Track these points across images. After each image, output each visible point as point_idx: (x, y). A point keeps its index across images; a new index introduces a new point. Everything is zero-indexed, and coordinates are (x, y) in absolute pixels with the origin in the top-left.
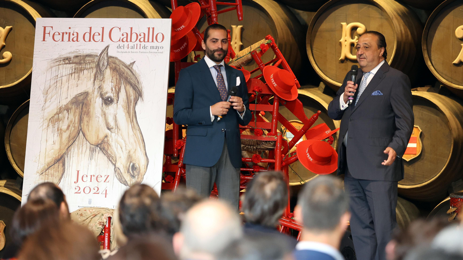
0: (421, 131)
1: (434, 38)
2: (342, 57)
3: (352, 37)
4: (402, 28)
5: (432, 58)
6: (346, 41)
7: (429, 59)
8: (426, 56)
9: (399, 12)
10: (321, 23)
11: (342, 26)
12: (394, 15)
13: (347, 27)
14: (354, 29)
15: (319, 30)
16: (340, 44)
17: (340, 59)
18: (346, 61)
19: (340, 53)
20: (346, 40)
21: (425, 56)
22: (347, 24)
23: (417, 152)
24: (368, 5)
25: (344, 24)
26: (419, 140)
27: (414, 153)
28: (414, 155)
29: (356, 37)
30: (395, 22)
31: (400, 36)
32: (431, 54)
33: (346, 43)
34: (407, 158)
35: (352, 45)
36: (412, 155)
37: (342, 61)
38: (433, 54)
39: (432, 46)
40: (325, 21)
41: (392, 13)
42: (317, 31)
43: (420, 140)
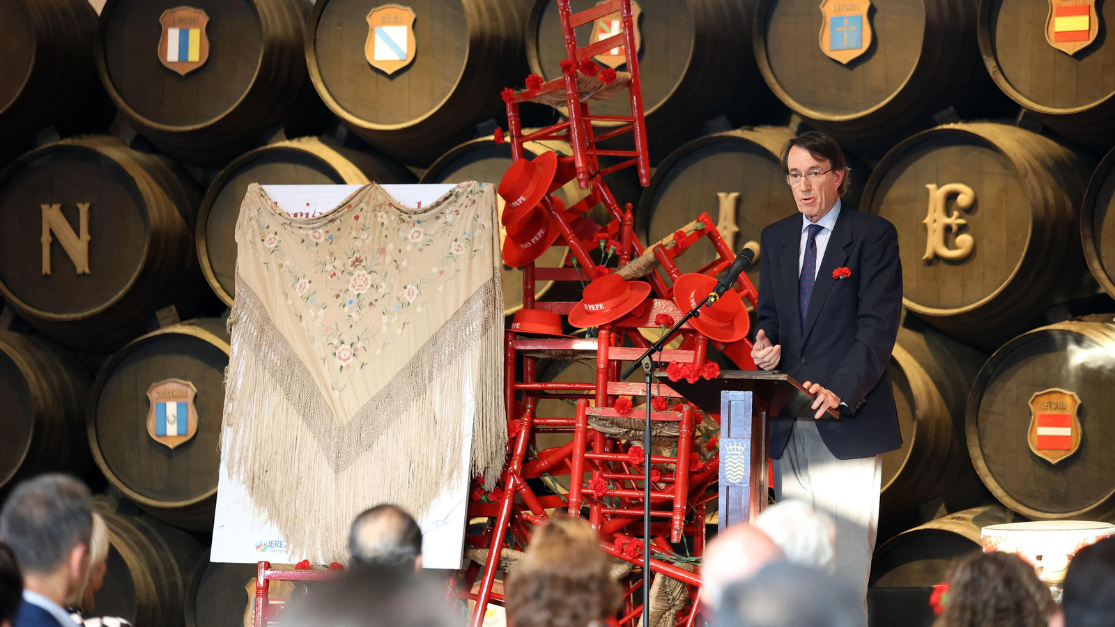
0: (1079, 402)
1: (1108, 213)
2: (928, 254)
3: (948, 213)
4: (1050, 194)
5: (1103, 255)
6: (935, 221)
7: (1095, 256)
8: (1089, 248)
9: (1048, 160)
10: (890, 185)
11: (927, 192)
12: (1032, 167)
13: (937, 194)
14: (952, 197)
15: (885, 200)
16: (925, 227)
17: (924, 257)
18: (936, 261)
19: (925, 246)
20: (936, 219)
21: (1088, 251)
22: (939, 187)
23: (1073, 446)
24: (980, 149)
25: (931, 187)
26: (1075, 421)
27: (1065, 447)
28: (1067, 452)
29: (956, 213)
30: (1032, 181)
31: (1041, 211)
32: (1100, 247)
33: (935, 225)
34: (1052, 458)
35: (948, 229)
36: (1062, 452)
37: (929, 262)
38: (1104, 247)
39: (1103, 230)
40: (896, 183)
41: (1026, 163)
42: (880, 203)
43: (1077, 420)
